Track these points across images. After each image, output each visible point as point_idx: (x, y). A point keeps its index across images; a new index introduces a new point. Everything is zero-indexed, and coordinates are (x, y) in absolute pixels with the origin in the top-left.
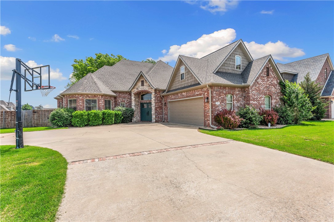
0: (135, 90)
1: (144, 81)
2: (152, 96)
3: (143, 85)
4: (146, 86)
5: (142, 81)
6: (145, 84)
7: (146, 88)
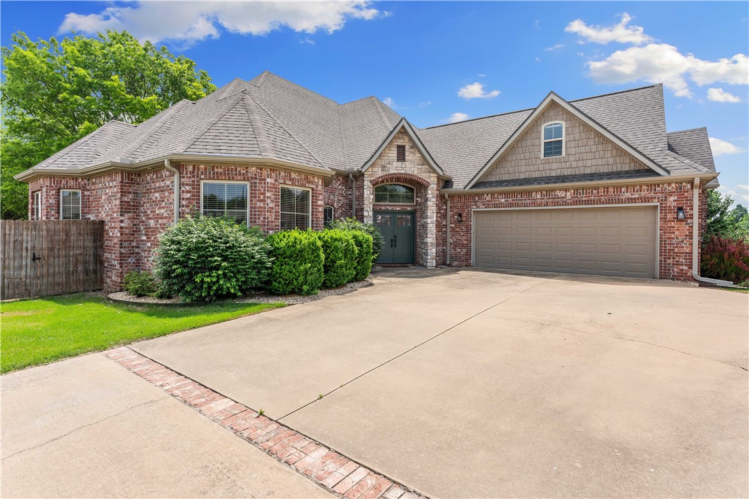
0: (379, 173)
1: (407, 147)
2: (429, 192)
3: (401, 157)
4: (412, 162)
5: (399, 147)
6: (408, 156)
7: (411, 167)
